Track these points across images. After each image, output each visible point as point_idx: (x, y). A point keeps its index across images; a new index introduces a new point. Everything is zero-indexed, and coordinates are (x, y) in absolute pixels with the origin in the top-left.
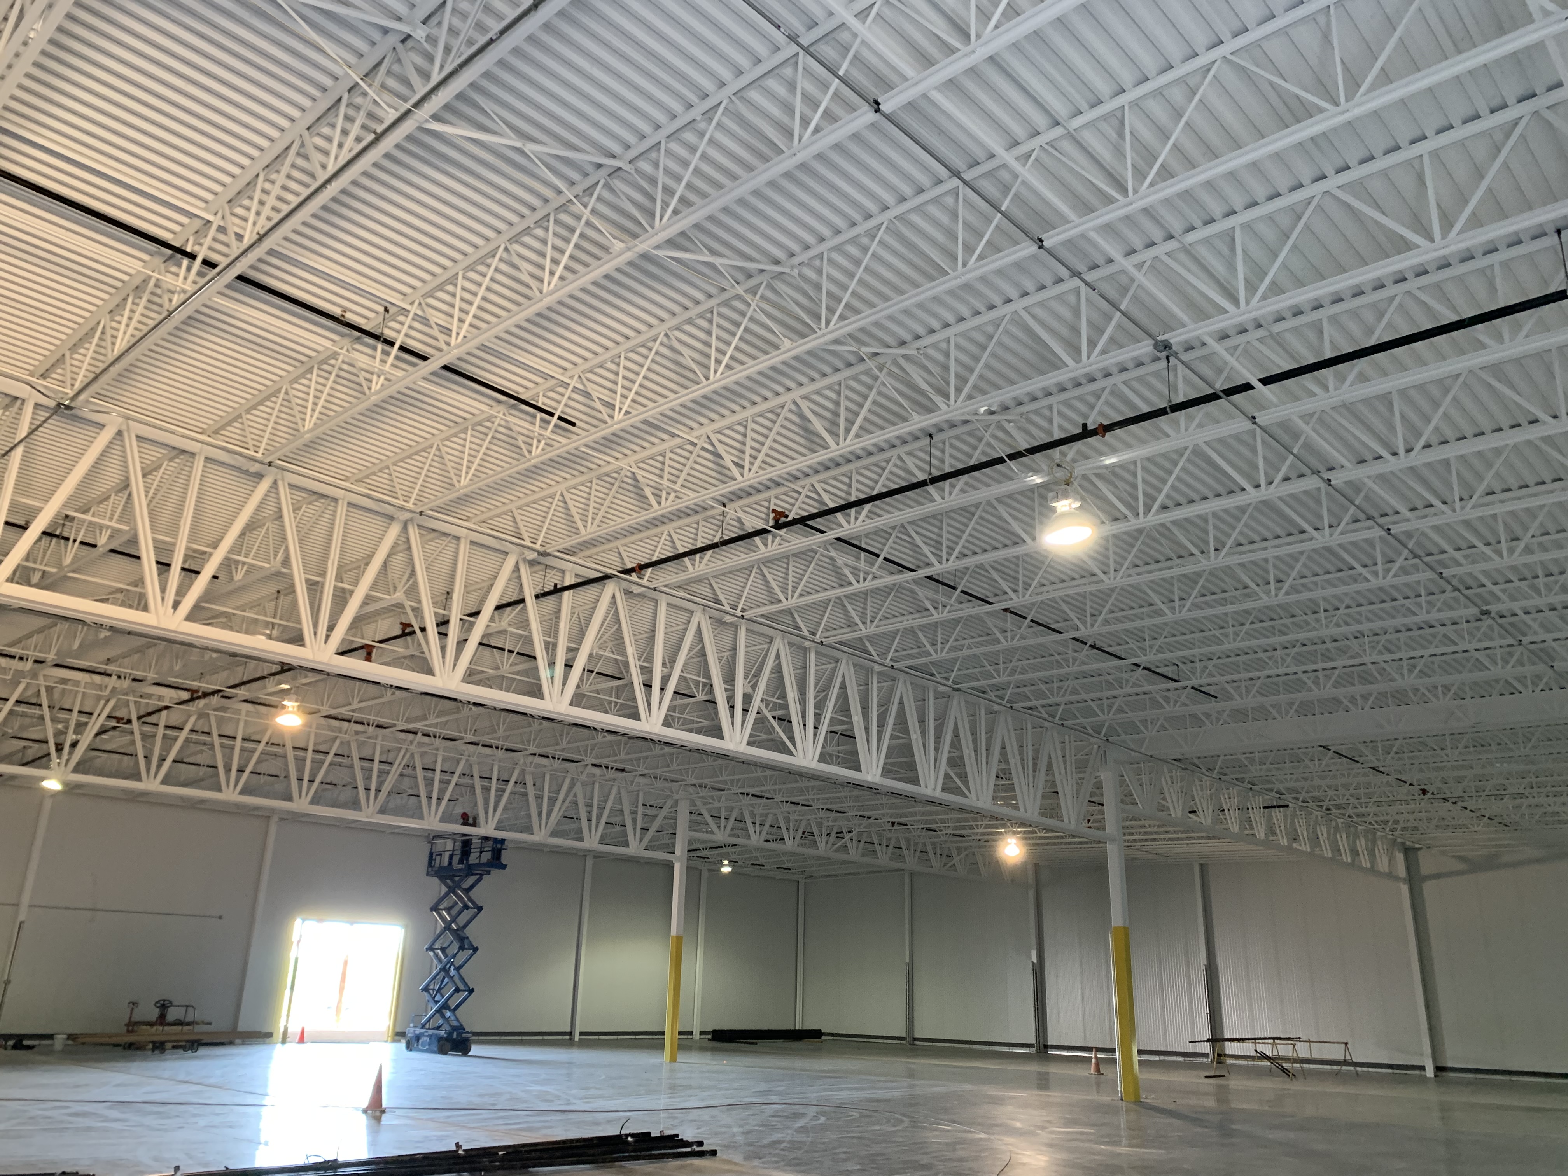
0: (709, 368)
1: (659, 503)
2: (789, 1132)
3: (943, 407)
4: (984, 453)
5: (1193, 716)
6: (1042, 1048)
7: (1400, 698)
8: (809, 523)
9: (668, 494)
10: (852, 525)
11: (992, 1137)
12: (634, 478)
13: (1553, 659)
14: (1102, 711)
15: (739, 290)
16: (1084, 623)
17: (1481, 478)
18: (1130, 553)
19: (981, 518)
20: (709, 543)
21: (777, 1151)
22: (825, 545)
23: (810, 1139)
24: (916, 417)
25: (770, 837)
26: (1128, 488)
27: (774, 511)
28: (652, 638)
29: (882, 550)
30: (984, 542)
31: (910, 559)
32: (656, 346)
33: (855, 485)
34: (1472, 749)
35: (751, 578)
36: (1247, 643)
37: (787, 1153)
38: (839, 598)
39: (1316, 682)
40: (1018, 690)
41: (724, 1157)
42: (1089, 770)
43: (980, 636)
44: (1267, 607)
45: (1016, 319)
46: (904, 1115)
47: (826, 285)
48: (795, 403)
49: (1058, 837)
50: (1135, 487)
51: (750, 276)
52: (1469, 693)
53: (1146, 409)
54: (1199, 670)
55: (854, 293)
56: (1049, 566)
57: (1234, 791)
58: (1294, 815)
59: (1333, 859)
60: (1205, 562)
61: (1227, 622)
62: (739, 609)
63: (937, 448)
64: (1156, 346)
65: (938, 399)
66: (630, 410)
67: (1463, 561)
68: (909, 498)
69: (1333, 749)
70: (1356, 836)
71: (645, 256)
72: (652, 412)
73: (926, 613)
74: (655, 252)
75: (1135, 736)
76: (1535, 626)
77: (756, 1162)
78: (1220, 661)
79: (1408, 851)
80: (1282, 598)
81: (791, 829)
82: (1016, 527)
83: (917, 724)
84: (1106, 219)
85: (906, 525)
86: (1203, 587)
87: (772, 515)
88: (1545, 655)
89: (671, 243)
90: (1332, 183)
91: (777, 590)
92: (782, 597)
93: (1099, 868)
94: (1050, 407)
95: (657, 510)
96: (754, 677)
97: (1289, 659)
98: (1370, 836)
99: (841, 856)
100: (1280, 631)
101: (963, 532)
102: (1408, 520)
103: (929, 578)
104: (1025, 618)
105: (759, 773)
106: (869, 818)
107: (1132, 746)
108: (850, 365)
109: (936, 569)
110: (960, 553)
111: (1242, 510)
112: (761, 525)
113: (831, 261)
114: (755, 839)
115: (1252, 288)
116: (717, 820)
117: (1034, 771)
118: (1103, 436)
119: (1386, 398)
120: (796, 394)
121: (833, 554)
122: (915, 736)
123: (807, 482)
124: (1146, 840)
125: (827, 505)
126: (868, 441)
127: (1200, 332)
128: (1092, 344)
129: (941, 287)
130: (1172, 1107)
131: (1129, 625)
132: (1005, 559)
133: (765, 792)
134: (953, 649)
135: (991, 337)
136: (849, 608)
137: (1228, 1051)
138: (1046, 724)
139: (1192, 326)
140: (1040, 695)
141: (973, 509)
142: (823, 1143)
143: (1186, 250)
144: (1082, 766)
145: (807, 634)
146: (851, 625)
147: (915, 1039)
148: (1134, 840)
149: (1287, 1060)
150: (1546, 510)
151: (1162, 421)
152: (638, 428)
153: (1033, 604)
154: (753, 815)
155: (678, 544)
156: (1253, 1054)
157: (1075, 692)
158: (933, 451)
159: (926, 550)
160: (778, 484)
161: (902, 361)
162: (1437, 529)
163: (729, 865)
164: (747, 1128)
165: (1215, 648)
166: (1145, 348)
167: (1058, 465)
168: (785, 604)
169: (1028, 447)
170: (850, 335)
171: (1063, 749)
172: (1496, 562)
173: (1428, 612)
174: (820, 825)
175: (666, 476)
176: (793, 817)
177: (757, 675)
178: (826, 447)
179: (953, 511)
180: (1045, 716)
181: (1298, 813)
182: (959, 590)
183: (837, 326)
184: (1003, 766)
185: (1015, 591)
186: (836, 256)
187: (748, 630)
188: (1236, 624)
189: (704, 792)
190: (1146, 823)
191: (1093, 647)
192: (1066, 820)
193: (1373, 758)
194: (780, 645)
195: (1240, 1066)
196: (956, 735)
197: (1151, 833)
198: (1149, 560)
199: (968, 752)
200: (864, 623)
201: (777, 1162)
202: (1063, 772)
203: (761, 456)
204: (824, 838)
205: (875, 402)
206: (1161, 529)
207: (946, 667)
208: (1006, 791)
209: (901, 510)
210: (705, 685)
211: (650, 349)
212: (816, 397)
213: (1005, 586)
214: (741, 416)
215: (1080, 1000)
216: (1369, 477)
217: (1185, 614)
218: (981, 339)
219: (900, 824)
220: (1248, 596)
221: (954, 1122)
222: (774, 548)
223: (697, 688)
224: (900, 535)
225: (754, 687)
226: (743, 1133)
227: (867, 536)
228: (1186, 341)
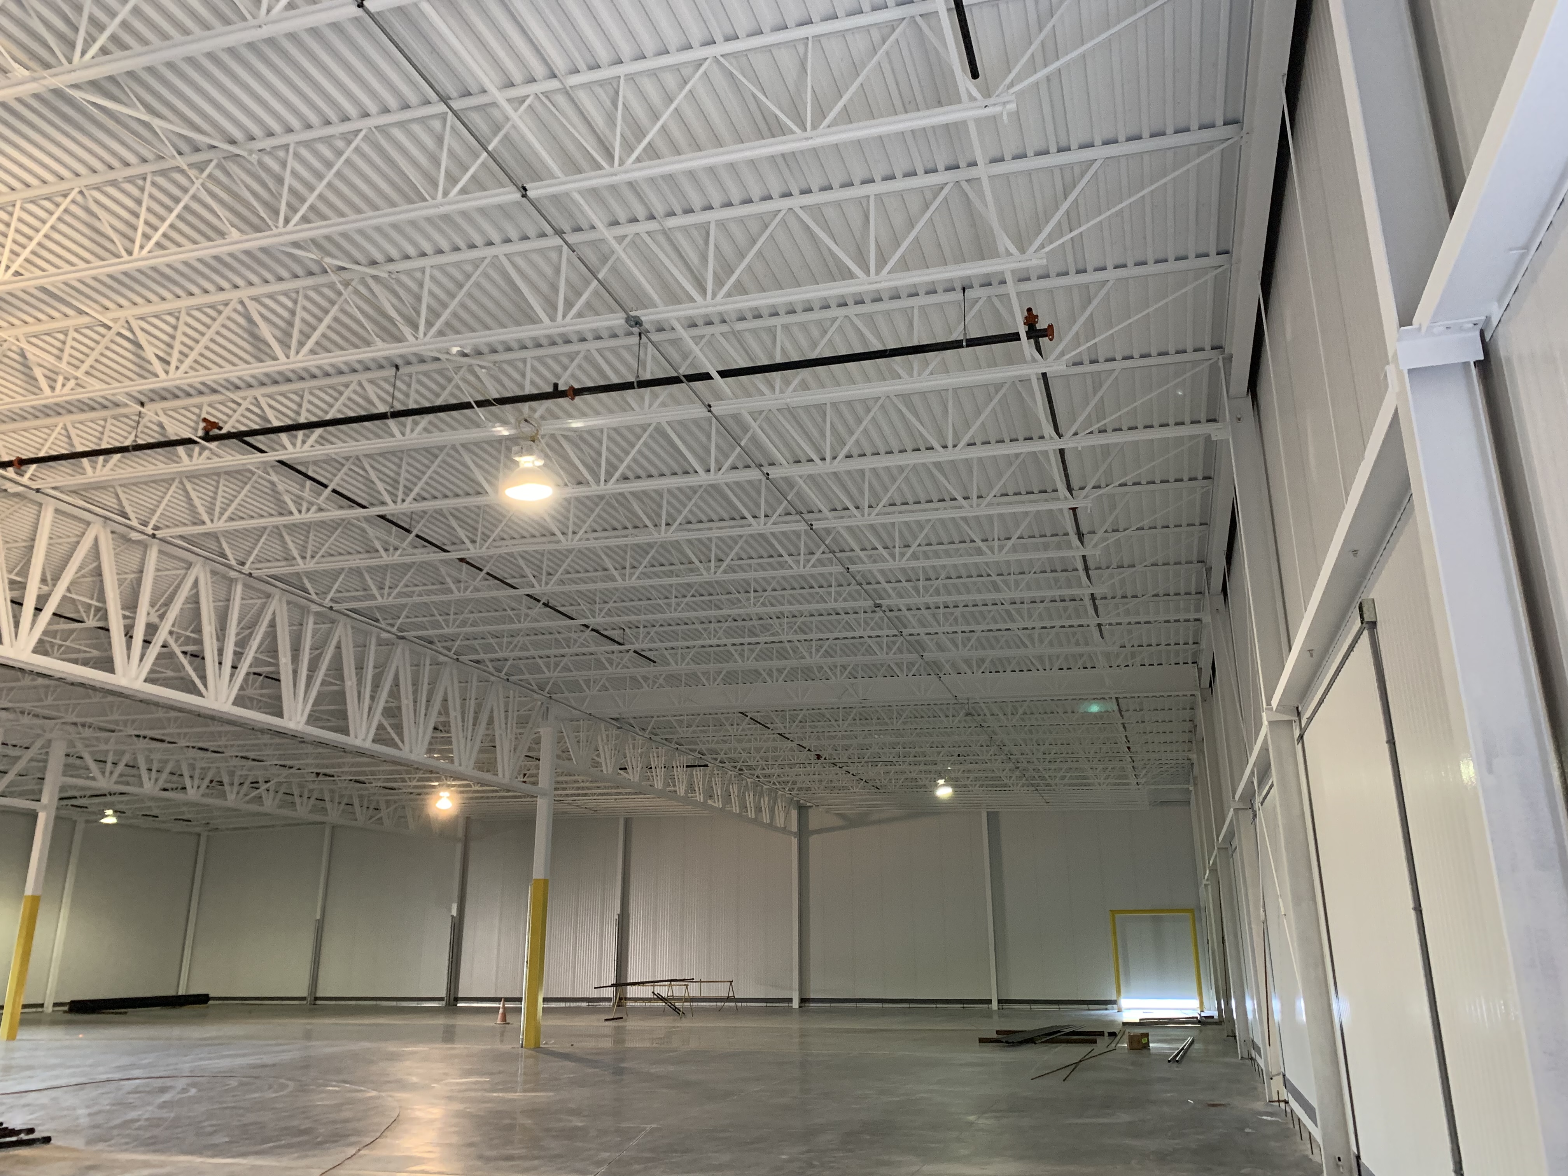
0: (133, 241)
1: (53, 388)
2: (150, 1108)
3: (411, 338)
4: (452, 394)
5: (633, 679)
6: (452, 1001)
7: (808, 674)
8: (248, 439)
9: (67, 379)
10: (298, 449)
11: (383, 1094)
12: (23, 355)
13: (924, 650)
14: (548, 668)
15: (181, 162)
16: (539, 581)
17: (886, 490)
18: (589, 517)
19: (444, 461)
20: (118, 445)
21: (128, 1132)
22: (265, 466)
23: (172, 1115)
24: (380, 344)
25: (167, 786)
26: (593, 454)
27: (205, 420)
28: (30, 549)
29: (331, 481)
30: (446, 487)
31: (363, 495)
32: (65, 203)
33: (305, 405)
34: (858, 721)
35: (170, 493)
36: (686, 614)
37: (141, 1132)
38: (277, 527)
39: (741, 655)
40: (467, 642)
41: (60, 1143)
42: (530, 725)
43: (433, 584)
44: (707, 582)
45: (495, 263)
46: (290, 1079)
47: (288, 179)
48: (242, 303)
49: (493, 791)
50: (599, 454)
51: (197, 150)
52: (861, 673)
53: (616, 380)
54: (641, 636)
55: (321, 197)
56: (510, 519)
57: (662, 751)
58: (712, 775)
59: (740, 815)
60: (656, 535)
61: (671, 593)
62: (151, 526)
63: (403, 382)
64: (628, 320)
65: (407, 331)
66: (22, 271)
67: (865, 559)
68: (365, 428)
69: (750, 715)
70: (761, 795)
71: (57, 92)
72: (52, 280)
73: (375, 555)
74: (67, 90)
75: (577, 694)
76: (914, 622)
77: (101, 1146)
78: (662, 629)
79: (802, 810)
80: (720, 576)
81: (196, 776)
82: (479, 476)
83: (353, 671)
84: (594, 183)
85: (362, 458)
86: (653, 557)
87: (202, 425)
88: (917, 646)
89: (95, 85)
90: (797, 201)
91: (201, 510)
92: (205, 517)
93: (528, 822)
94: (524, 361)
95: (47, 397)
96: (162, 604)
97: (721, 632)
98: (773, 794)
99: (254, 808)
100: (716, 605)
101: (424, 473)
102: (827, 519)
103: (382, 517)
104: (481, 570)
105: (161, 714)
106: (291, 767)
107: (574, 704)
108: (311, 274)
109: (389, 509)
110: (418, 494)
111: (694, 490)
112: (187, 434)
113: (296, 155)
114: (149, 787)
115: (719, 283)
116: (102, 765)
117: (474, 725)
118: (573, 399)
119: (821, 408)
120: (245, 293)
121: (274, 478)
122: (350, 683)
123: (250, 393)
124: (578, 795)
125: (269, 422)
126: (325, 360)
127: (671, 314)
128: (569, 305)
129: (419, 212)
130: (569, 1050)
131: (583, 587)
132: (466, 507)
133: (168, 735)
134: (401, 595)
135: (468, 276)
136: (287, 538)
137: (629, 995)
138: (492, 678)
139: (662, 308)
140: (488, 648)
141: (436, 451)
142: (189, 1117)
143: (666, 233)
144: (523, 722)
145: (233, 562)
146: (289, 559)
147: (316, 999)
148: (567, 795)
149: (679, 999)
150: (931, 523)
151: (629, 394)
152: (32, 296)
153: (491, 557)
154: (149, 761)
155: (76, 441)
156: (651, 996)
157: (524, 648)
158: (399, 384)
159: (380, 486)
160: (214, 391)
161: (371, 282)
162: (849, 529)
163: (114, 816)
164: (96, 1108)
165: (659, 616)
166: (617, 320)
167: (526, 421)
168: (209, 527)
169: (497, 396)
170: (313, 241)
171: (506, 704)
172: (891, 564)
173: (836, 601)
174: (232, 774)
175: (66, 357)
176: (199, 765)
177: (167, 604)
178: (275, 359)
179: (415, 450)
180: (492, 670)
181: (716, 772)
182: (414, 534)
183: (299, 227)
184: (442, 719)
185: (473, 542)
186: (304, 152)
187: (160, 552)
188: (679, 595)
189: (87, 733)
190: (580, 778)
191: (546, 605)
192: (500, 775)
193: (781, 726)
194: (200, 572)
195: (638, 1008)
196: (396, 683)
197: (583, 788)
198: (607, 526)
199: (406, 702)
200: (304, 558)
201: (127, 1143)
202: (503, 726)
203: (193, 355)
204: (236, 788)
205: (336, 319)
206: (620, 498)
207: (391, 613)
208: (444, 744)
209: (357, 441)
210: (98, 610)
211: (58, 205)
212: (268, 301)
213: (462, 534)
214: (172, 305)
215: (495, 951)
216: (801, 477)
217: (634, 582)
218: (460, 277)
219: (326, 775)
220: (692, 570)
221: (345, 1082)
222: (200, 461)
223: (87, 612)
224: (353, 467)
225: (162, 617)
226: (90, 1115)
227: (315, 463)
228: (658, 322)
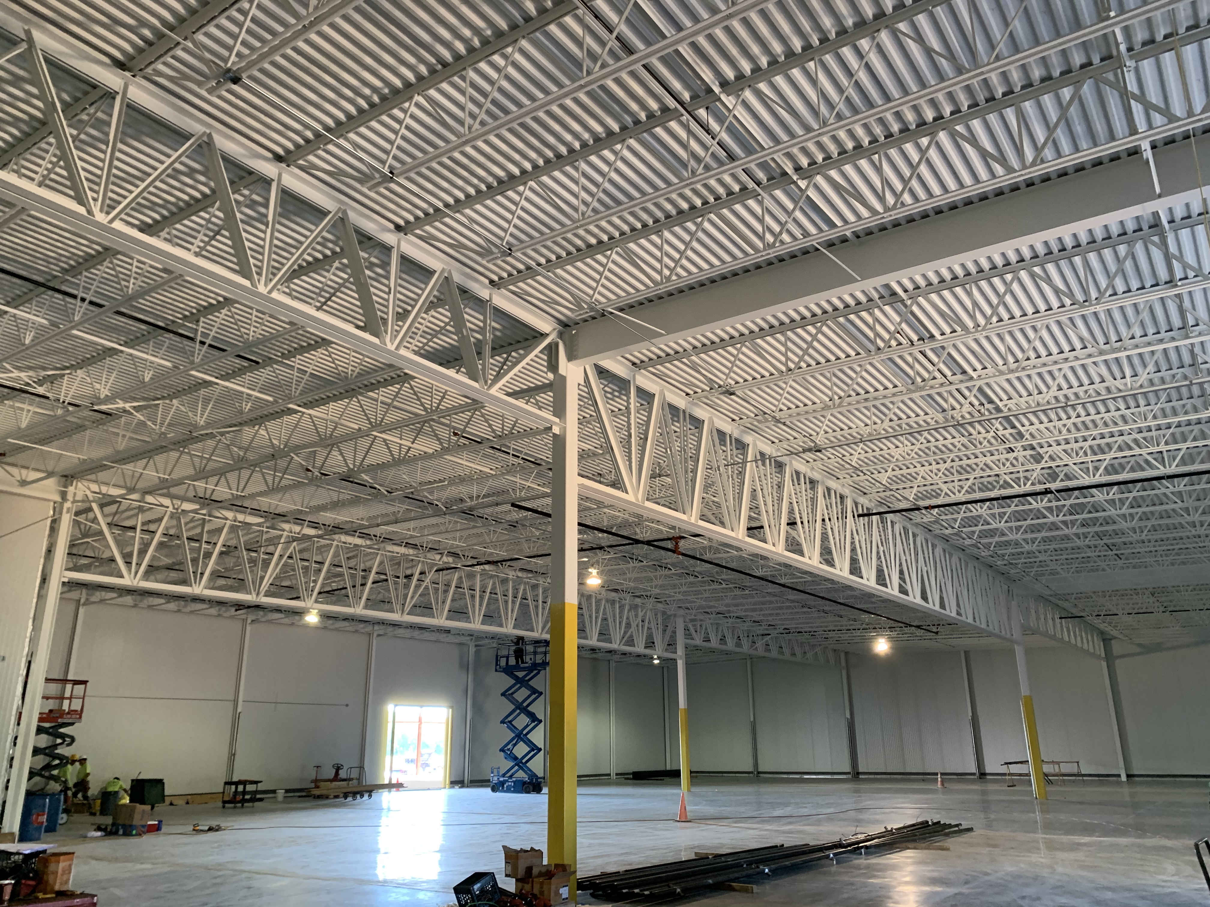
6: (856, 774)
25: (721, 641)
59: (1081, 648)
70: (1087, 633)
79: (1106, 641)
81: (730, 636)
99: (754, 653)
106: (773, 626)
114: (714, 643)
116: (696, 631)
137: (988, 771)
147: (759, 773)
174: (743, 632)
195: (997, 780)
204: (746, 641)
